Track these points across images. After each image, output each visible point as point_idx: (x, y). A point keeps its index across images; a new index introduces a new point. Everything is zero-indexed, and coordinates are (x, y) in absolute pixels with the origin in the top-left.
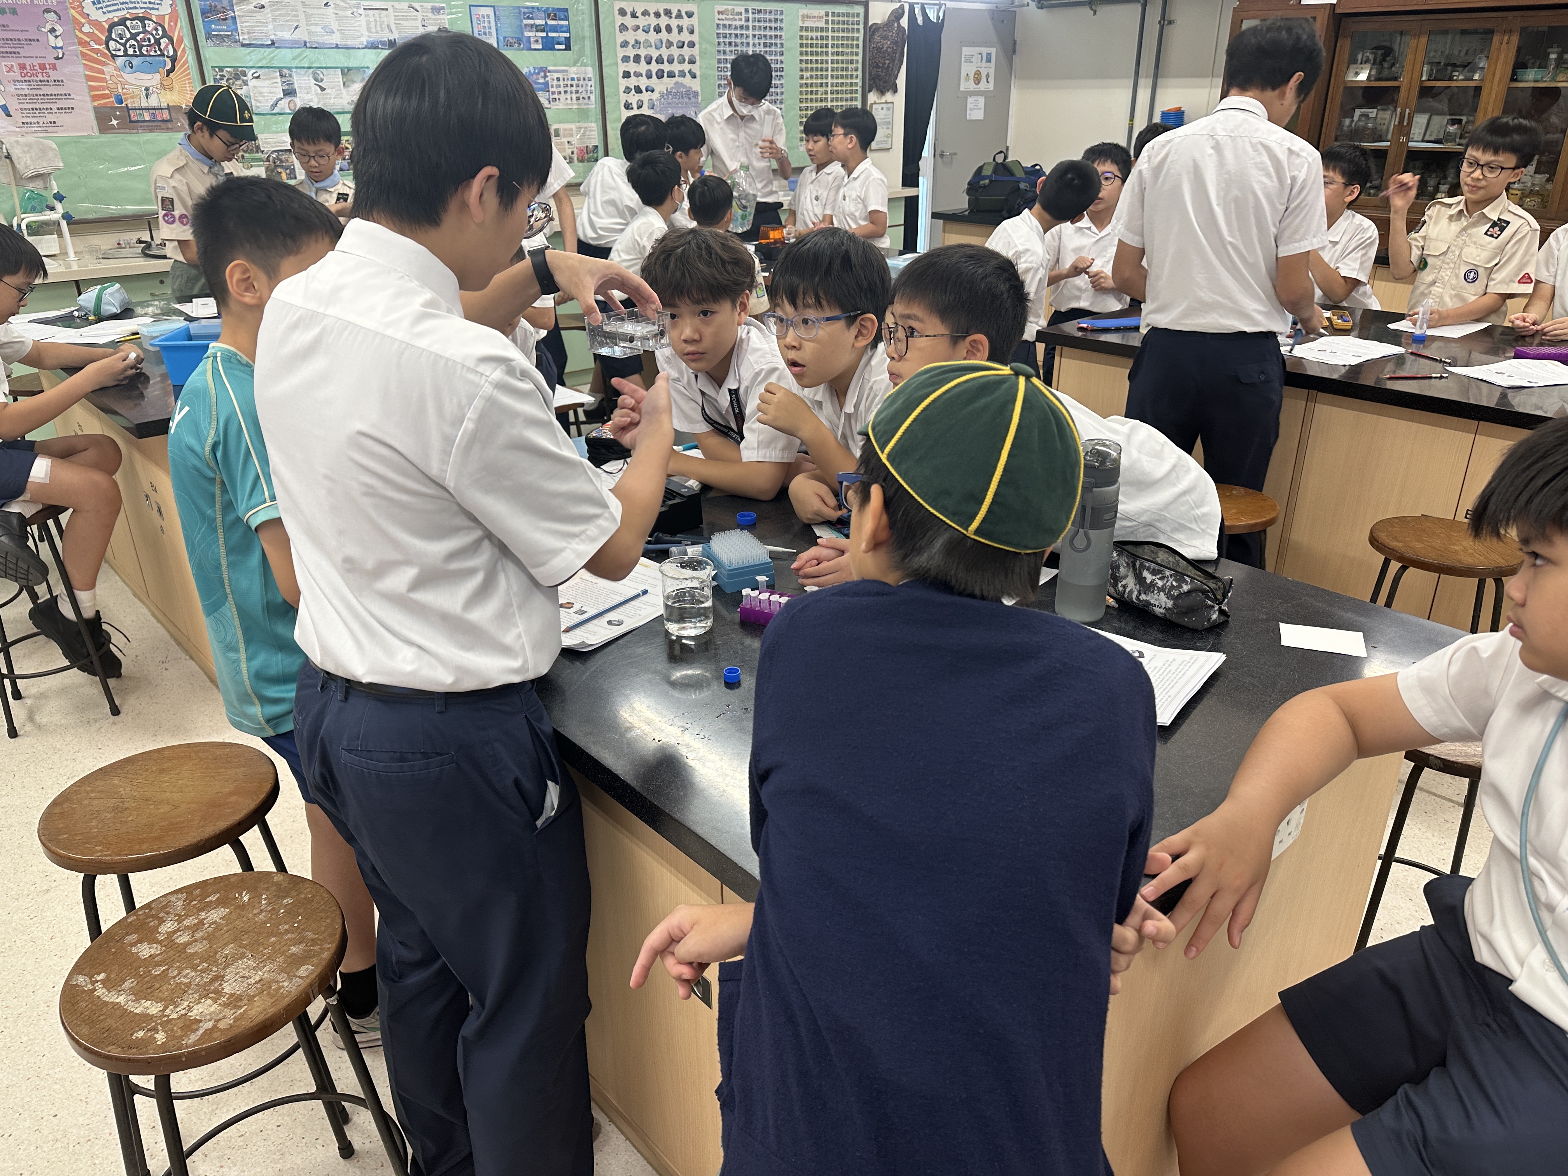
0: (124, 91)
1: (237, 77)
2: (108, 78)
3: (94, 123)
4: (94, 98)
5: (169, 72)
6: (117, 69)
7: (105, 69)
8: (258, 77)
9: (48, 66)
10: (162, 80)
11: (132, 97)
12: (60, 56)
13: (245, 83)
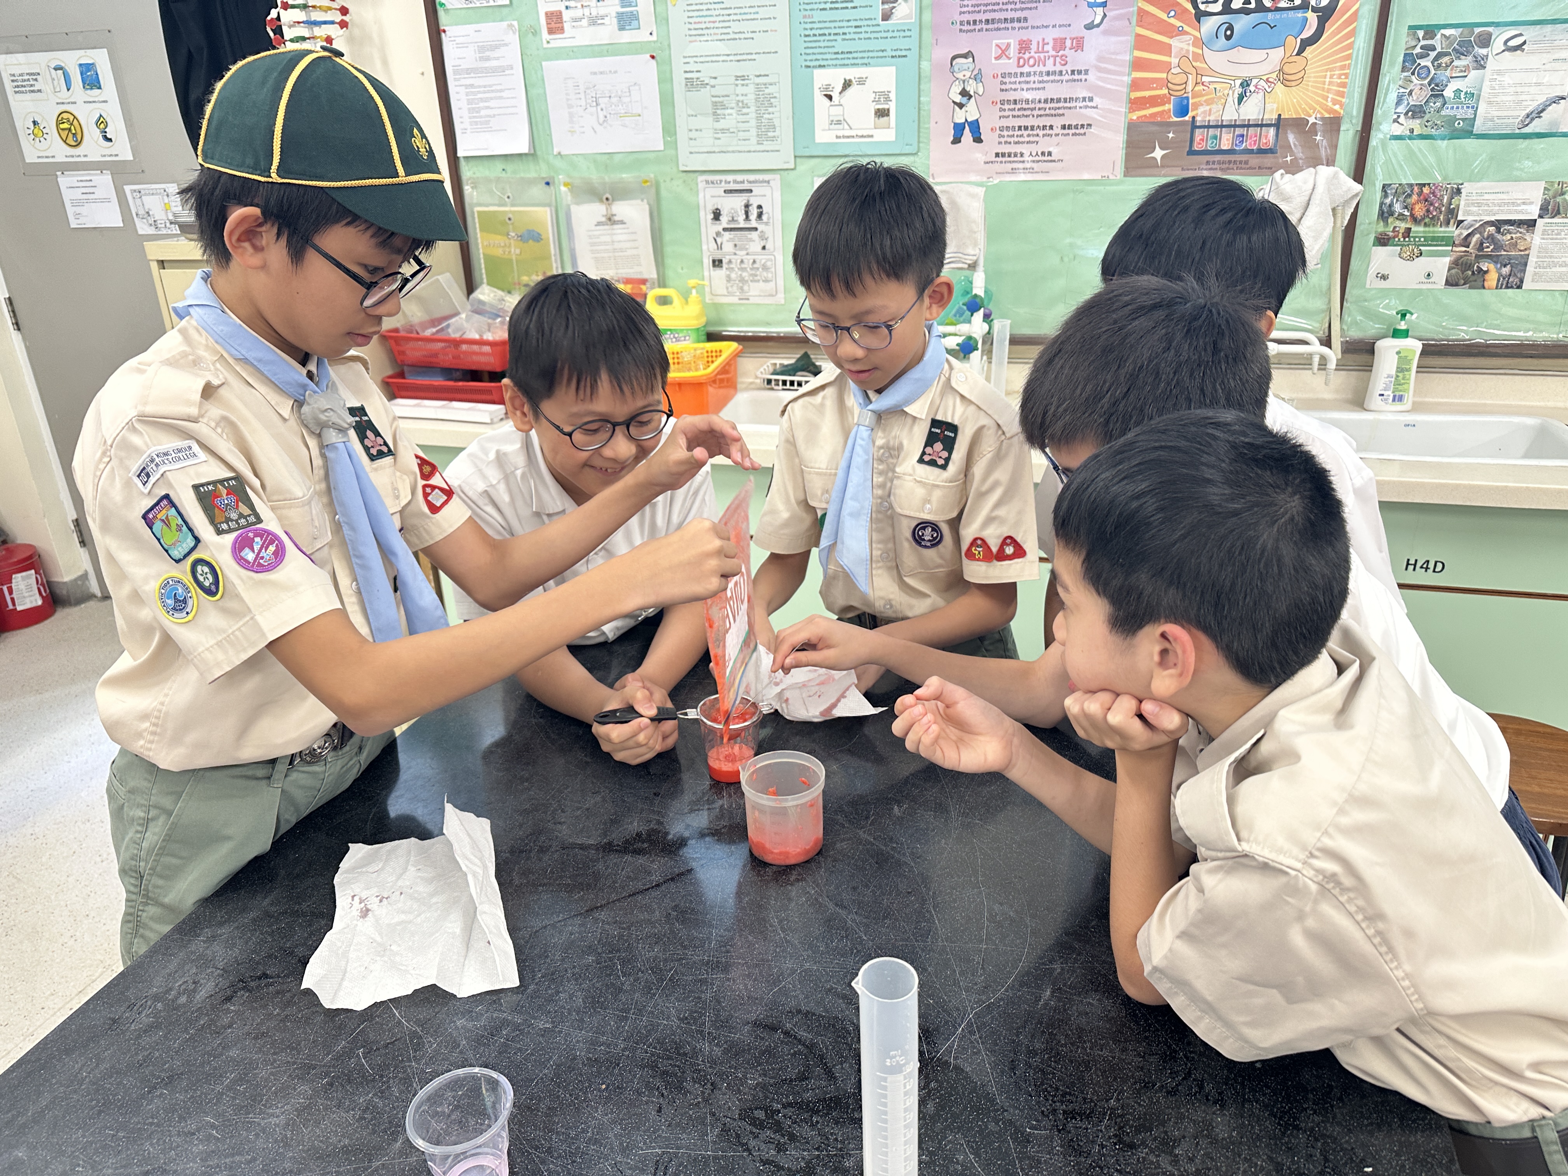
0: (1200, 88)
1: (1463, 49)
2: (1174, 61)
3: (1119, 155)
4: (1135, 104)
5: (1306, 43)
6: (1199, 43)
7: (1177, 44)
8: (1519, 47)
9: (1068, 43)
10: (1283, 62)
11: (1209, 102)
12: (1097, 22)
13: (1480, 63)
